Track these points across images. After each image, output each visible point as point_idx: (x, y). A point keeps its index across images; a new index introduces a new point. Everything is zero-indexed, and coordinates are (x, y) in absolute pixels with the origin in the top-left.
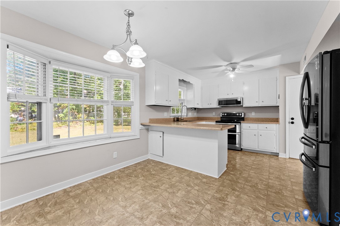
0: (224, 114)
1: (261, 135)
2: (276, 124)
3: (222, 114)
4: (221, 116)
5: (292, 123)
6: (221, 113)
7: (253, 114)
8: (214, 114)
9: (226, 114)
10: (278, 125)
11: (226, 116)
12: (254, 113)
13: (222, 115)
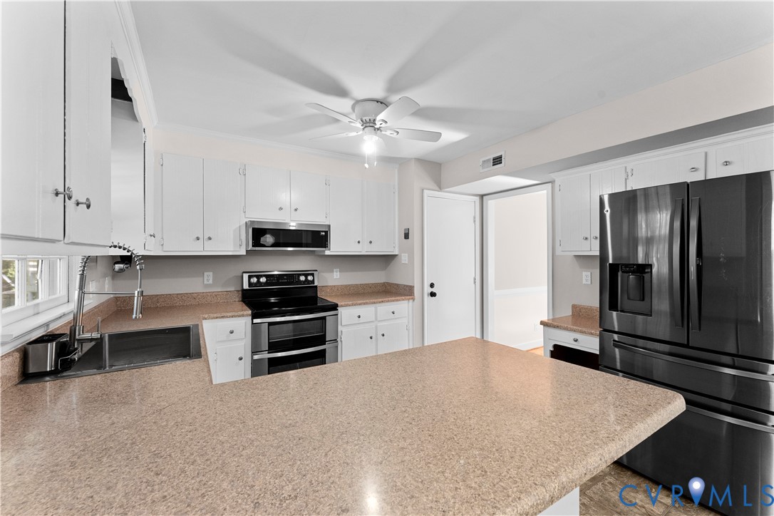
0: (258, 277)
1: (383, 335)
2: (406, 302)
3: (250, 277)
4: (246, 286)
5: (433, 294)
6: (246, 276)
7: (335, 273)
8: (209, 277)
9: (263, 280)
10: (411, 301)
11: (266, 284)
12: (338, 273)
13: (250, 284)
